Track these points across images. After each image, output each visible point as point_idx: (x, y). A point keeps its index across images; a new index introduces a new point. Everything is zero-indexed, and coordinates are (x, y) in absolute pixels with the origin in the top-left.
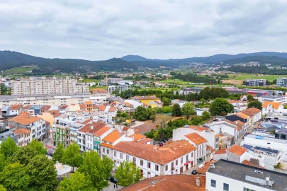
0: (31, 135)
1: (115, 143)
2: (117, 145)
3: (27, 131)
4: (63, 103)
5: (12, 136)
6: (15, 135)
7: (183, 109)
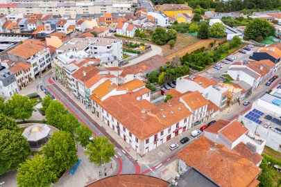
0: (32, 69)
1: (103, 99)
2: (105, 102)
3: (27, 66)
4: (85, 11)
5: (7, 76)
6: (11, 73)
7: (212, 31)
